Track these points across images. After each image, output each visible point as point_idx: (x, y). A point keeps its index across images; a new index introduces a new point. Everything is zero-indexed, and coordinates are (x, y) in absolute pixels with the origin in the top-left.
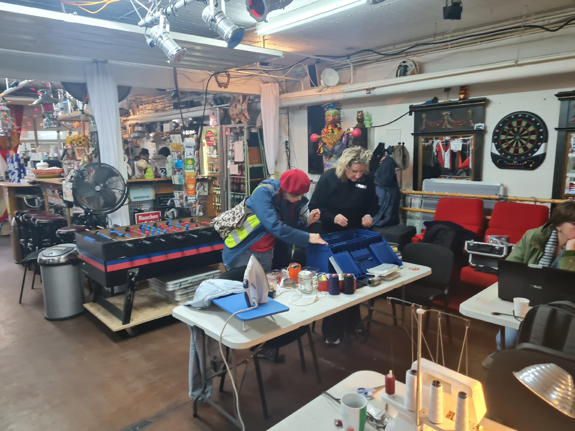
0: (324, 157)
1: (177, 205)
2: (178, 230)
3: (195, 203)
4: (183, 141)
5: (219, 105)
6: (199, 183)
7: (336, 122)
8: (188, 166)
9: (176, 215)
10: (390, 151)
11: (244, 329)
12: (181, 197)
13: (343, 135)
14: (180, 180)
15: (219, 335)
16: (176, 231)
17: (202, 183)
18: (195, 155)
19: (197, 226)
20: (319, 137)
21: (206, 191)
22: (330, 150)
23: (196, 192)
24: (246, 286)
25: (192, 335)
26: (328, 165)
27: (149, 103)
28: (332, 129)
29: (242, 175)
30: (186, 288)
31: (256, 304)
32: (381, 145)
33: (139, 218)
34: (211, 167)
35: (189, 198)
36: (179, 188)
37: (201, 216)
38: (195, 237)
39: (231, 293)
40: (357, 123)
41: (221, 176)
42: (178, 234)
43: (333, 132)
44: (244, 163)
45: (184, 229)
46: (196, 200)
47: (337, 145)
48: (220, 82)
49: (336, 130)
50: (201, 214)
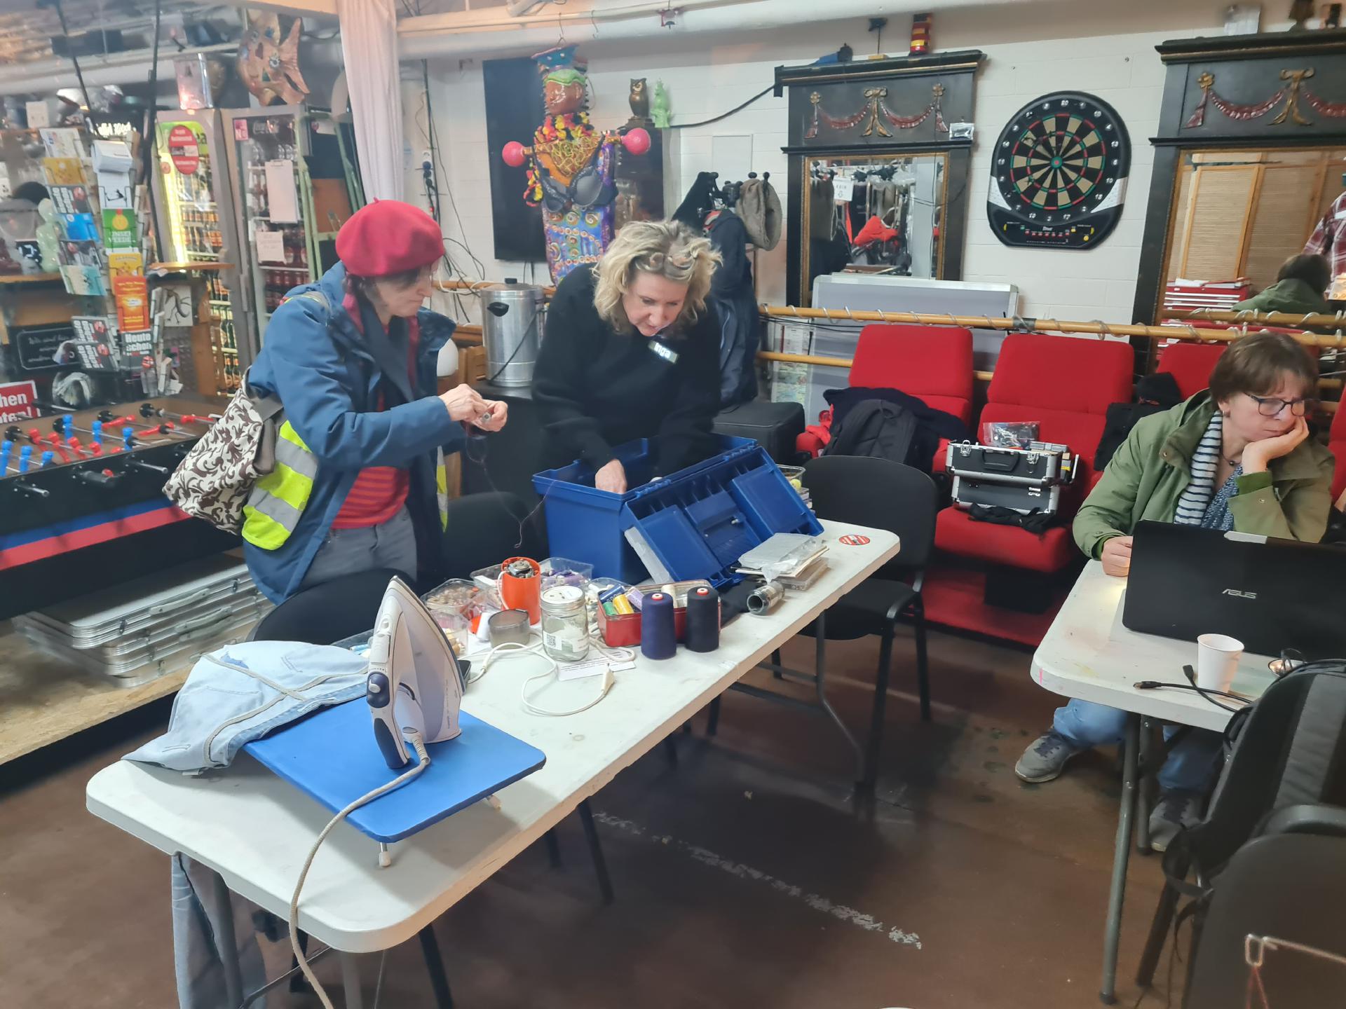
0: (544, 211)
1: (90, 358)
2: (97, 450)
3: (151, 354)
4: (89, 154)
5: (205, 45)
6: (159, 289)
7: (576, 109)
8: (114, 233)
9: (87, 393)
10: (731, 197)
12: (101, 336)
13: (600, 148)
14: (88, 280)
16: (89, 454)
17: (170, 287)
18: (137, 200)
19: (162, 430)
20: (528, 151)
22: (563, 191)
23: (152, 321)
26: (558, 235)
28: (566, 129)
29: (298, 262)
32: (706, 181)
34: (197, 237)
35: (128, 338)
36: (92, 305)
37: (175, 396)
40: (630, 114)
41: (233, 267)
42: (98, 465)
43: (570, 137)
44: (303, 226)
45: (119, 446)
46: (156, 345)
47: (583, 176)
49: (577, 132)
50: (176, 386)
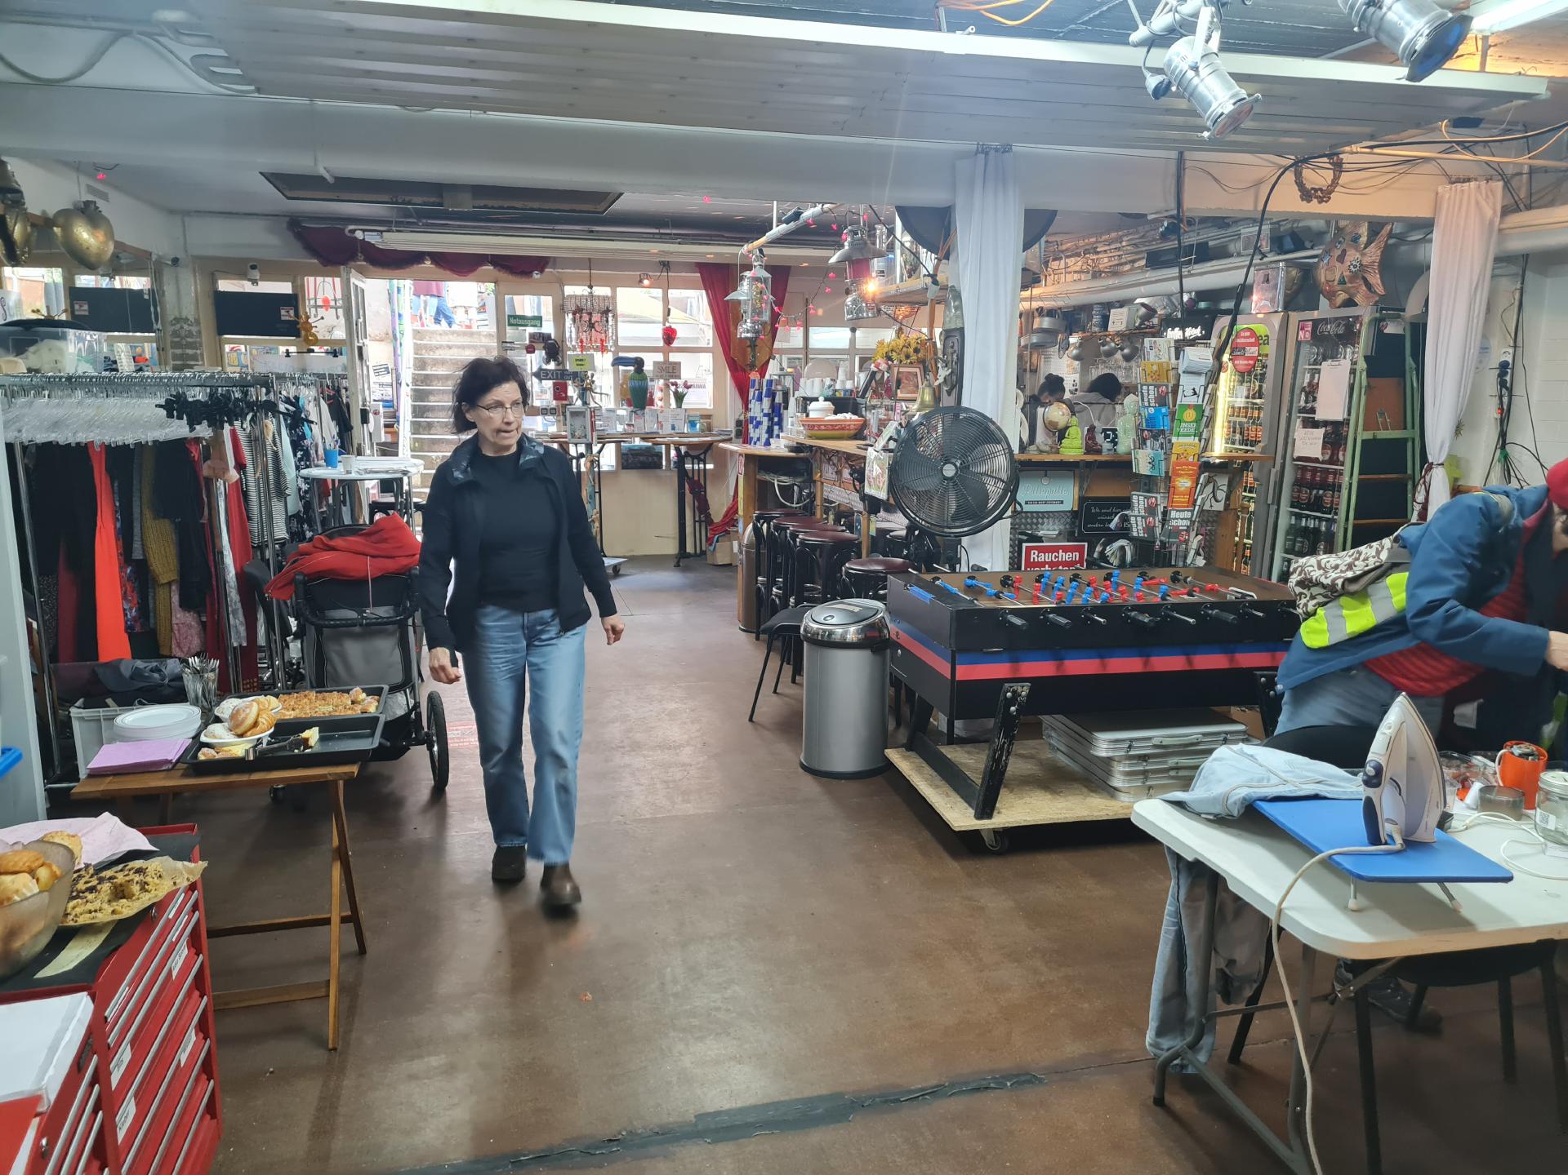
1: (1138, 529)
2: (1139, 598)
3: (1187, 531)
4: (1177, 358)
5: (1286, 252)
6: (1207, 474)
8: (1183, 425)
9: (1129, 558)
11: (1352, 904)
12: (1151, 510)
14: (1152, 463)
15: (1276, 902)
16: (1133, 600)
18: (1207, 396)
19: (1190, 595)
21: (1219, 498)
23: (1195, 501)
24: (1375, 781)
25: (1173, 883)
27: (1078, 255)
29: (1335, 460)
30: (1144, 758)
31: (1399, 840)
33: (1032, 556)
35: (1173, 514)
36: (1148, 484)
37: (1199, 568)
38: (1189, 622)
39: (1313, 793)
41: (1267, 458)
42: (1141, 609)
44: (1349, 424)
45: (1155, 598)
46: (1193, 522)
48: (1308, 186)
50: (1201, 562)
